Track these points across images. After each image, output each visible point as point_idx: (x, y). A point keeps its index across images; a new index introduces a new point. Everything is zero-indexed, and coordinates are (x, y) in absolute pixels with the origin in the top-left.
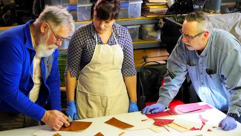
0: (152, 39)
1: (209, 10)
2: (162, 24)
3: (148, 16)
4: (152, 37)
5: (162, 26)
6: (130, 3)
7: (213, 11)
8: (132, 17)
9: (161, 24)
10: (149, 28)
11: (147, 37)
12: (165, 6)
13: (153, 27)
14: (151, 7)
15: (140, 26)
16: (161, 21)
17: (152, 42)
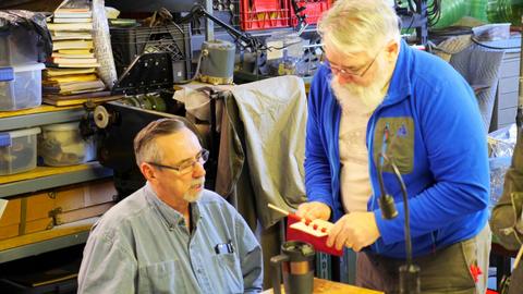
0: (73, 162)
1: (211, 78)
2: (103, 118)
3: (60, 103)
4: (71, 156)
5: (103, 124)
6: (17, 69)
7: (220, 80)
8: (22, 107)
9: (101, 118)
10: (63, 134)
11: (59, 158)
12: (93, 77)
13: (75, 131)
14: (60, 80)
15: (38, 131)
16: (102, 111)
17: (73, 169)
